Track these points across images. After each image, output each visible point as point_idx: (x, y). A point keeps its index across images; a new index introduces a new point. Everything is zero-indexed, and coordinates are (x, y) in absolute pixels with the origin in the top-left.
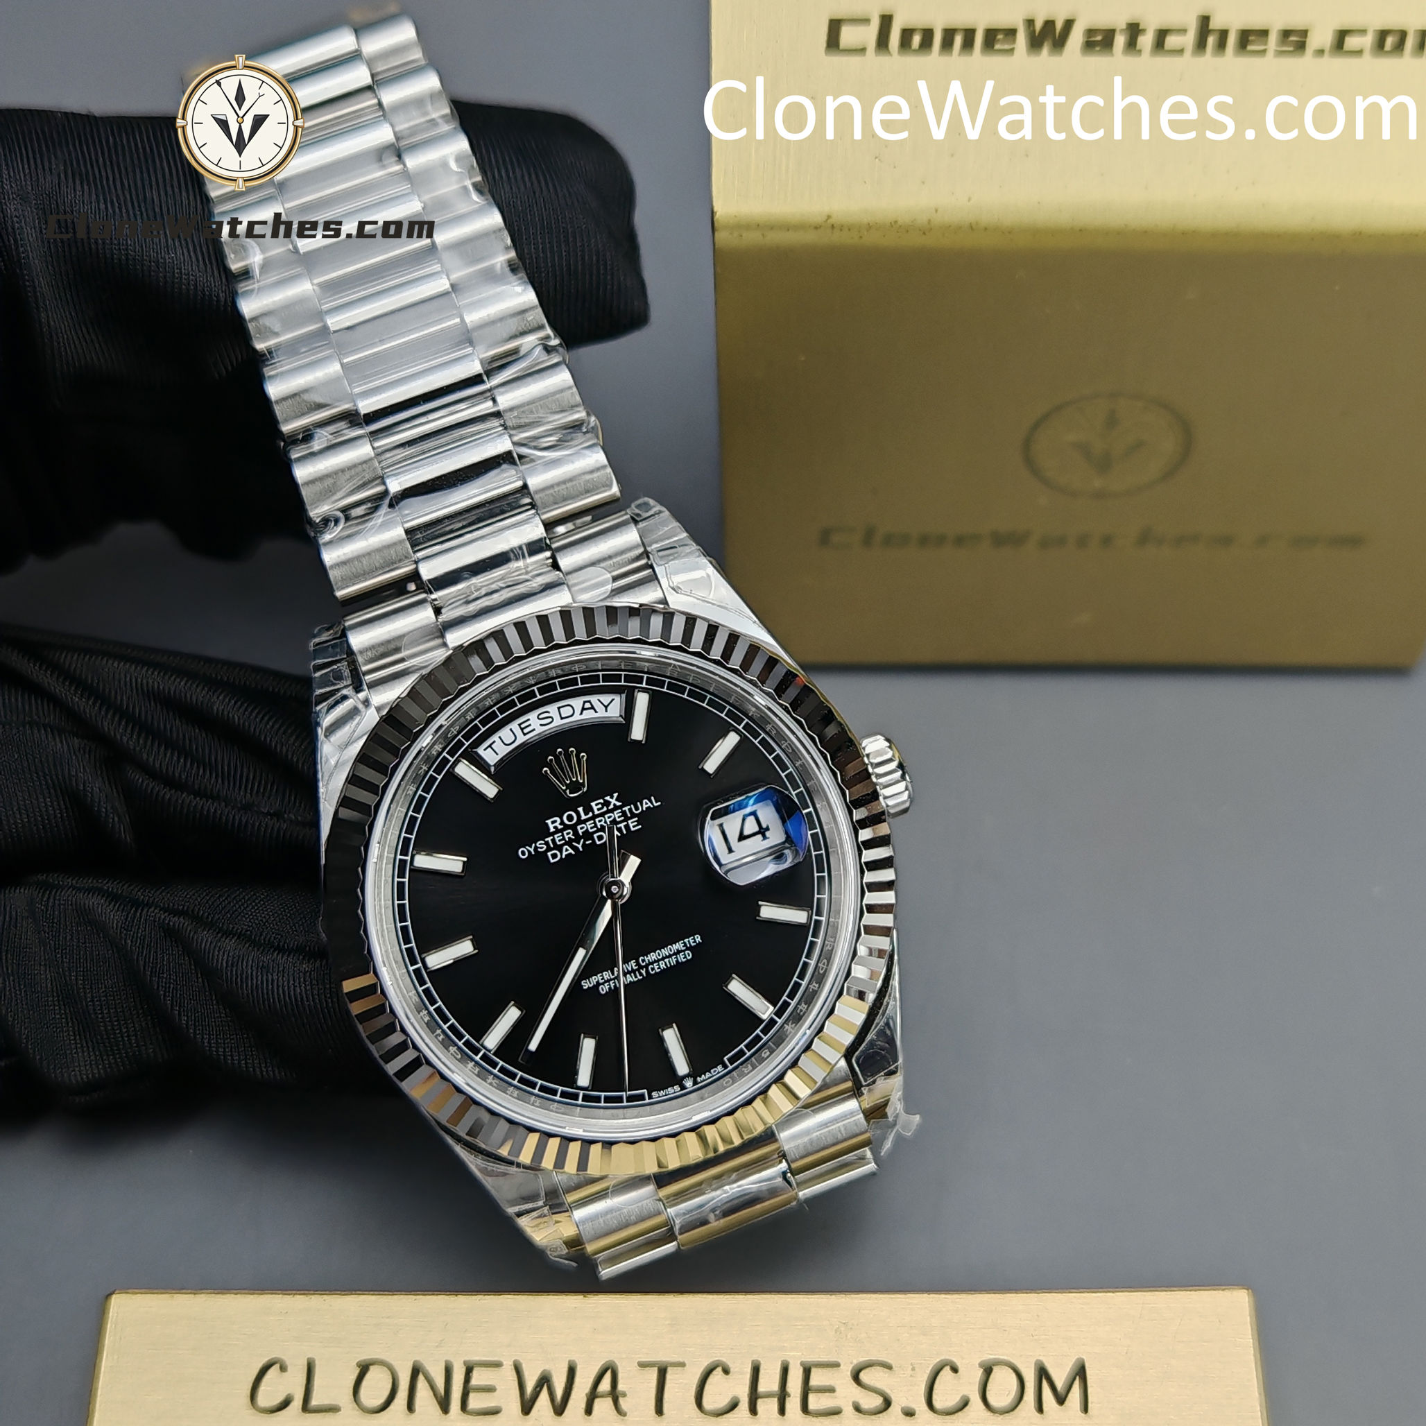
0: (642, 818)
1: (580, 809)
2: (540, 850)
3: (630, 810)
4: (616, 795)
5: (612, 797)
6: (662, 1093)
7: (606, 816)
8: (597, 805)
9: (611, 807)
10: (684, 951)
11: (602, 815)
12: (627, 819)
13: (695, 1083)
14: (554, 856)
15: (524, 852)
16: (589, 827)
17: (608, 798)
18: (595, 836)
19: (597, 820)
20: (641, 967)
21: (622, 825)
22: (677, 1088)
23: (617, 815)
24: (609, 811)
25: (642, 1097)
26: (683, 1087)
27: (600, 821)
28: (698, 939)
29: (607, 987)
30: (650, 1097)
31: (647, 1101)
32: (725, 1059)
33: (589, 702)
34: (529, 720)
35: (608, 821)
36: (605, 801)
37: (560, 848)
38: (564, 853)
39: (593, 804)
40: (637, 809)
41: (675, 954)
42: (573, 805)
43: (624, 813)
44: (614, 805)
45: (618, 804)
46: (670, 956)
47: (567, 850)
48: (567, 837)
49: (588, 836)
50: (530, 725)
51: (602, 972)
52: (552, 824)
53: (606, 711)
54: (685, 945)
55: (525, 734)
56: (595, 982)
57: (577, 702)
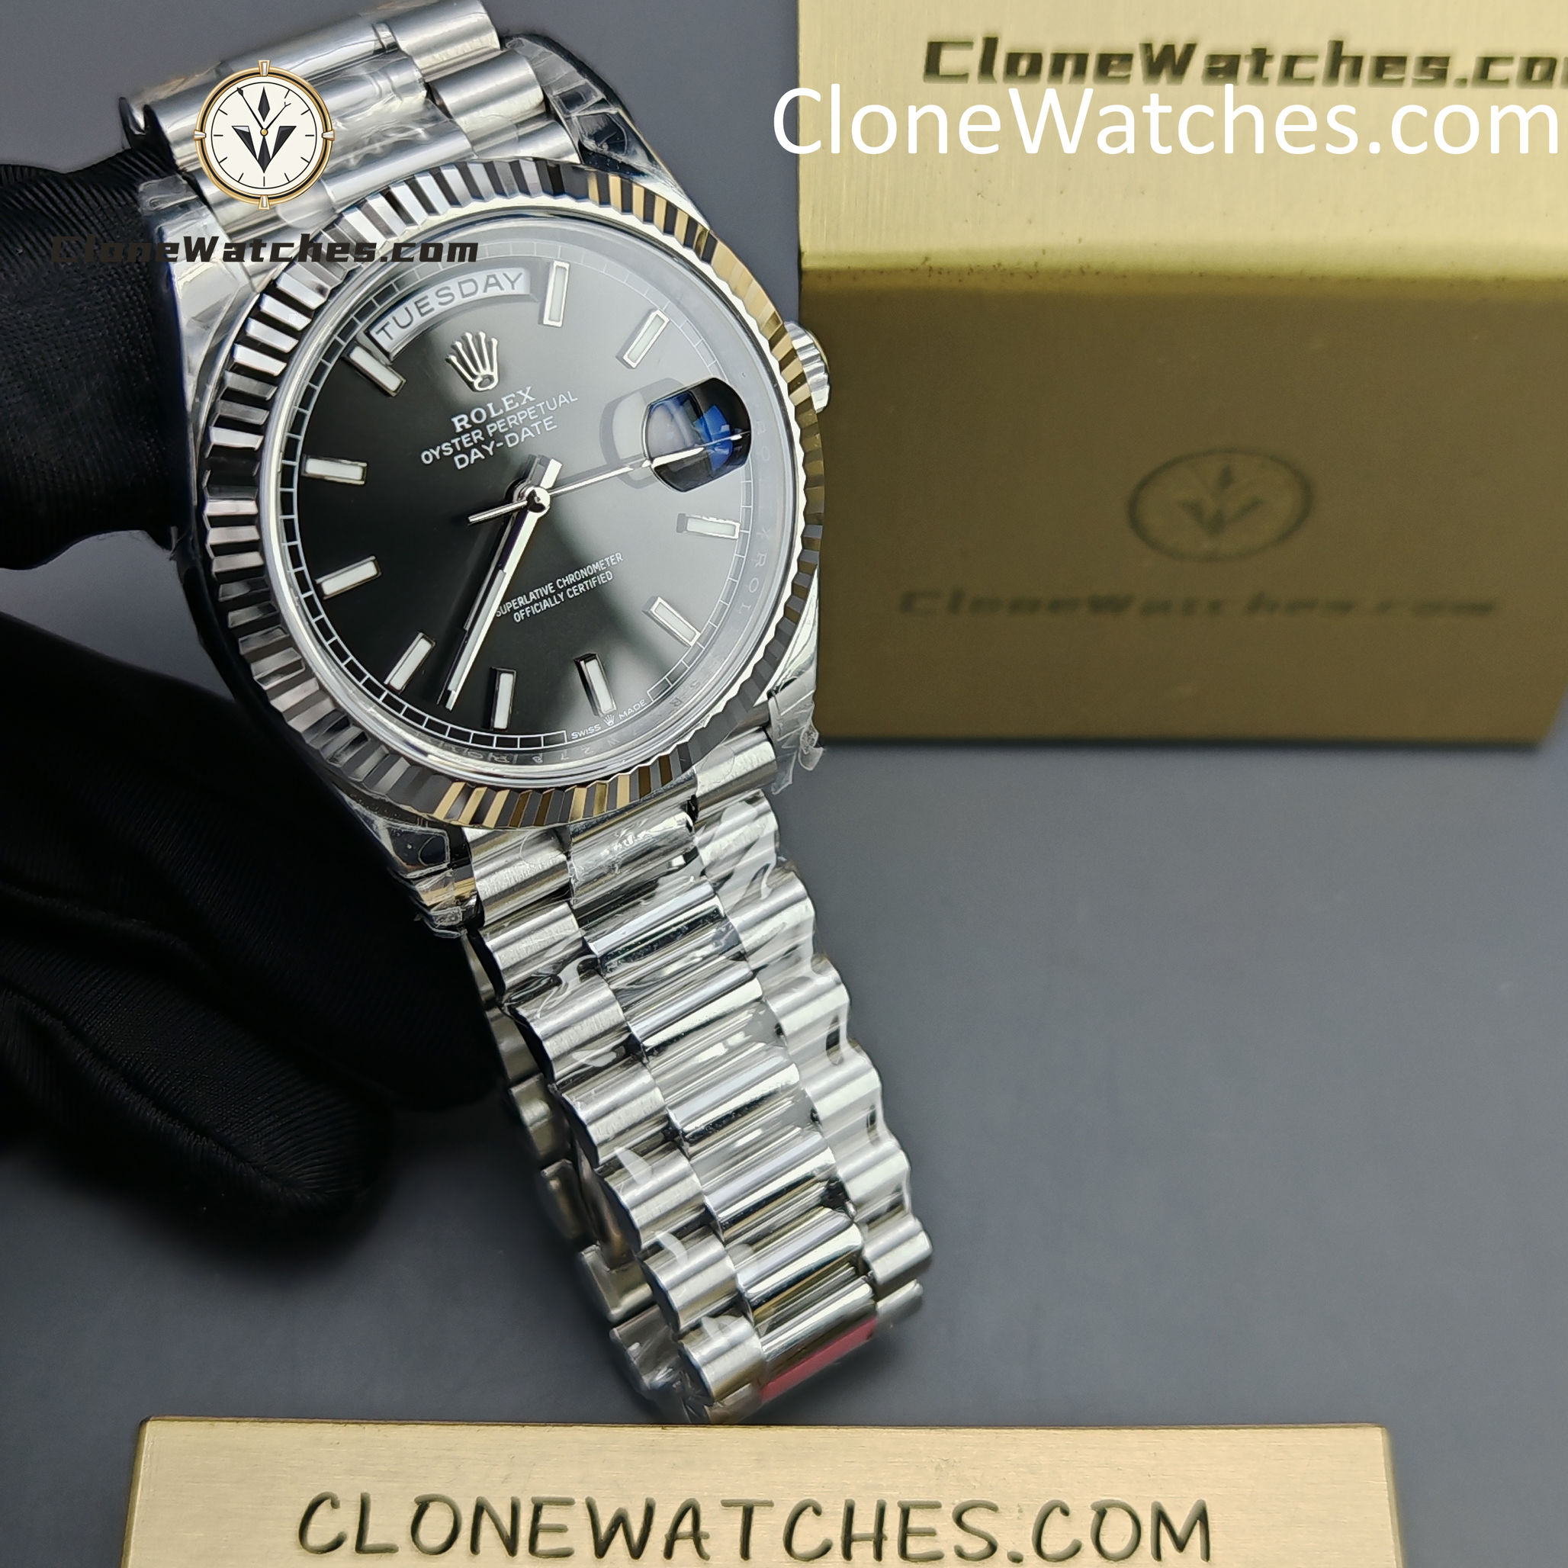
0: (558, 416)
1: (489, 405)
2: (446, 454)
3: (545, 406)
4: (528, 388)
5: (524, 392)
6: (582, 733)
7: (519, 414)
9: (524, 402)
10: (604, 571)
11: (513, 411)
12: (541, 418)
13: (616, 721)
14: (462, 461)
15: (428, 456)
16: (500, 426)
17: (519, 392)
18: (507, 437)
19: (509, 418)
20: (558, 591)
21: (535, 424)
23: (530, 411)
24: (520, 408)
25: (560, 740)
28: (620, 558)
29: (522, 614)
30: (569, 739)
31: (567, 745)
32: (647, 692)
33: (494, 276)
35: (520, 419)
36: (516, 395)
37: (467, 451)
38: (473, 458)
39: (504, 399)
40: (552, 405)
41: (594, 575)
42: (480, 400)
43: (538, 410)
44: (528, 400)
46: (590, 577)
47: (475, 454)
48: (475, 439)
49: (499, 437)
52: (460, 422)
53: (513, 287)
54: (605, 565)
55: (422, 315)
57: (481, 277)
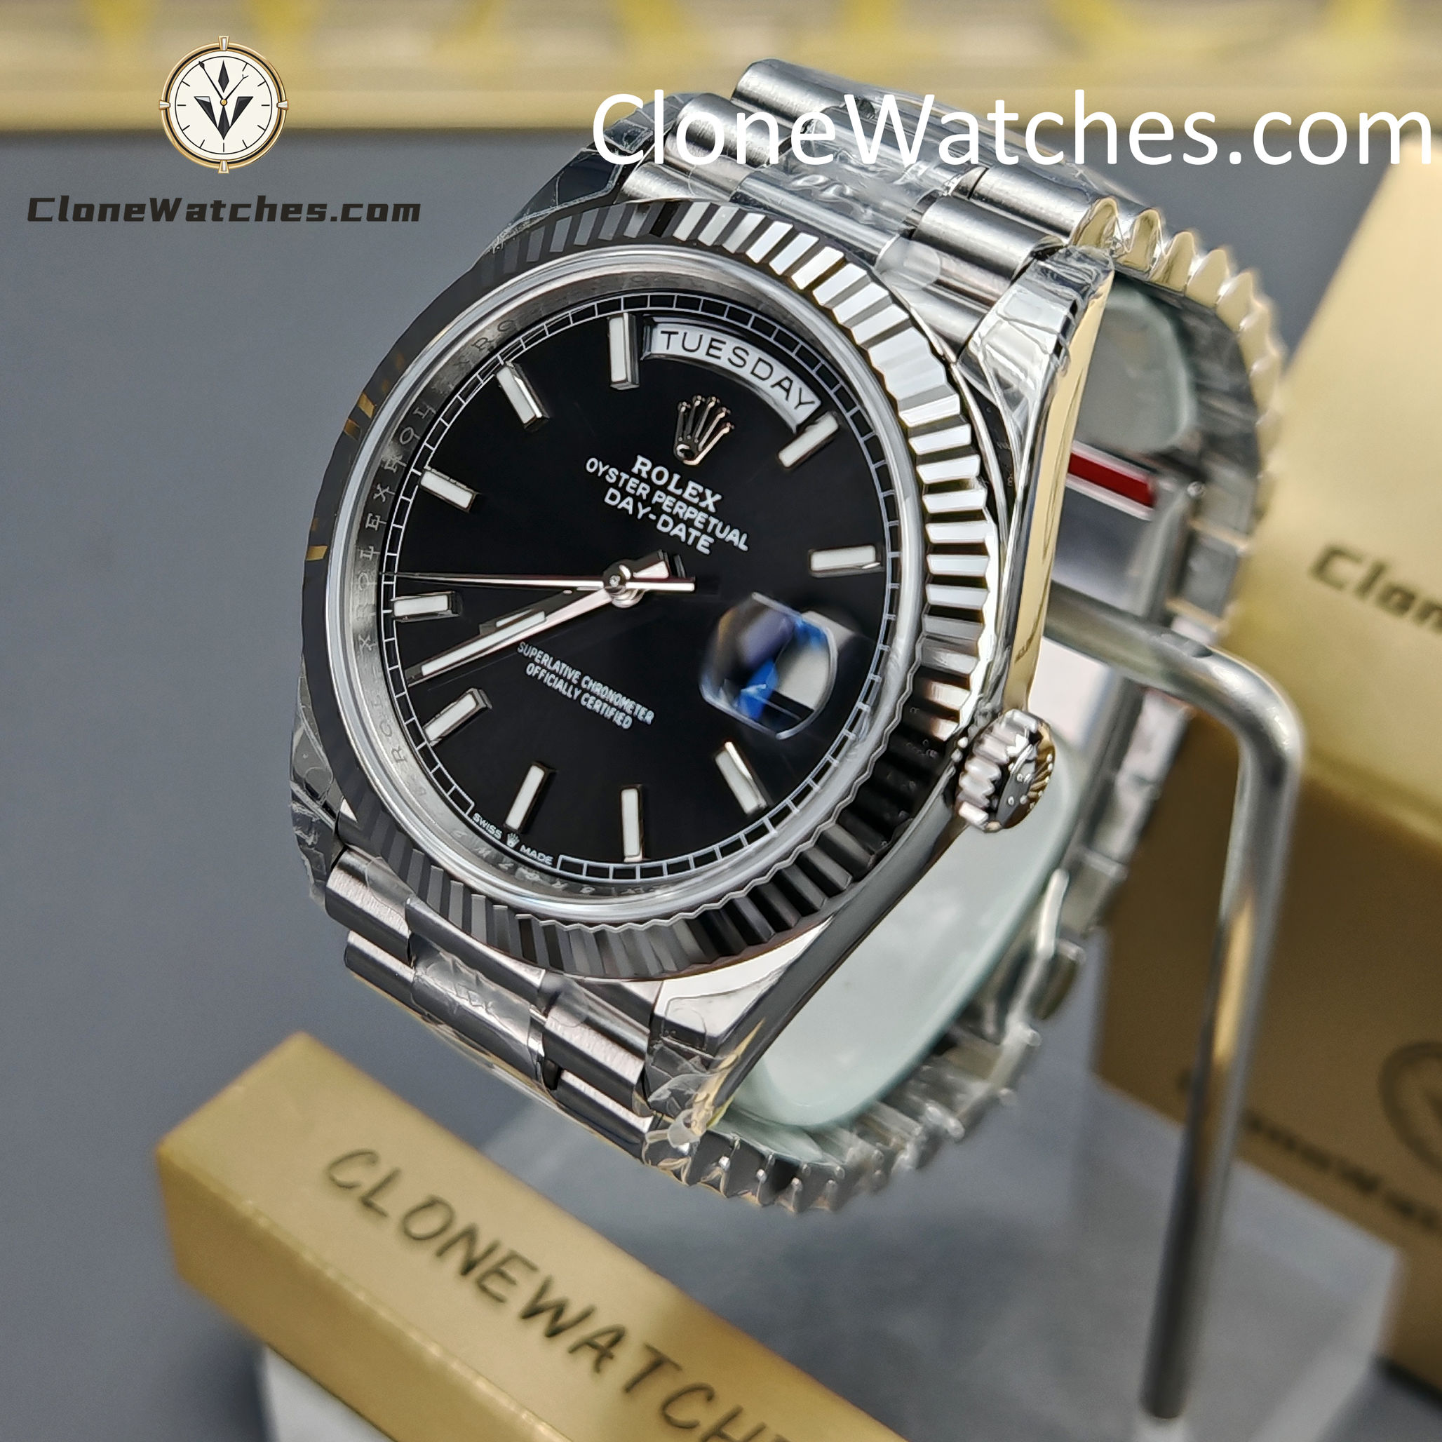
0: (719, 546)
1: (676, 477)
2: (607, 477)
3: (715, 526)
4: (718, 497)
5: (713, 496)
6: (483, 823)
7: (691, 509)
8: (693, 488)
9: (703, 504)
10: (627, 714)
11: (689, 504)
12: (704, 531)
13: (517, 848)
14: (613, 497)
15: (594, 465)
16: (667, 503)
17: (708, 492)
18: (664, 517)
19: (680, 503)
20: (578, 686)
21: (694, 533)
22: (499, 834)
23: (700, 517)
24: (696, 506)
25: (464, 806)
26: (504, 840)
27: (681, 508)
28: (650, 717)
29: (536, 672)
30: (471, 815)
31: (466, 815)
32: (562, 857)
33: (791, 382)
34: (724, 343)
35: (688, 515)
36: (704, 493)
37: (625, 495)
38: (623, 505)
39: (691, 484)
40: (722, 531)
41: (617, 708)
42: (675, 465)
43: (707, 523)
44: (707, 506)
45: (712, 509)
46: (612, 705)
47: (628, 503)
48: (640, 491)
49: (658, 510)
50: (720, 349)
51: (545, 653)
52: (642, 465)
53: (797, 407)
54: (633, 711)
55: (708, 354)
56: (532, 654)
57: (781, 371)
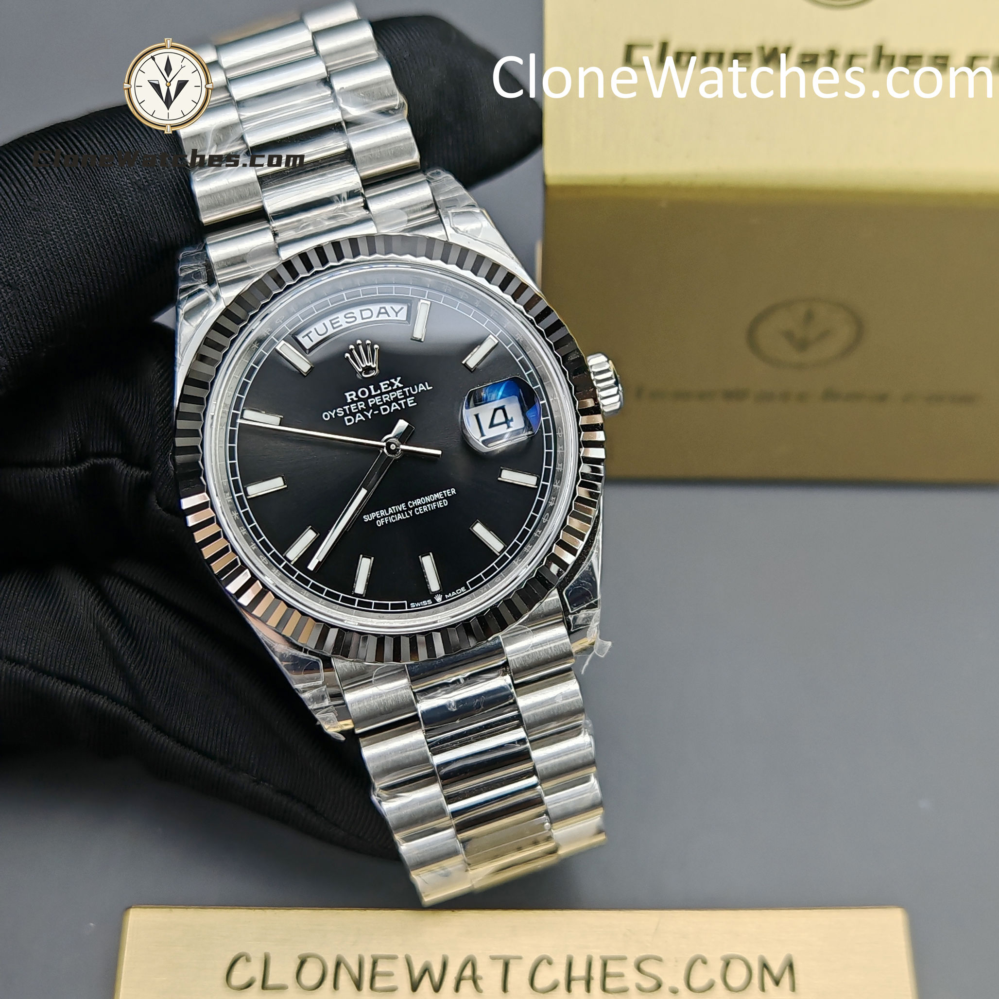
0: (418, 397)
2: (338, 415)
3: (409, 391)
5: (396, 380)
7: (391, 394)
8: (384, 385)
9: (395, 387)
10: (442, 499)
12: (406, 397)
13: (444, 599)
14: (349, 420)
15: (327, 416)
16: (377, 401)
20: (409, 509)
22: (430, 601)
26: (434, 601)
27: (386, 397)
29: (382, 522)
30: (409, 607)
33: (384, 308)
34: (338, 318)
37: (354, 415)
38: (357, 419)
39: (381, 384)
40: (414, 390)
41: (435, 501)
44: (397, 386)
45: (400, 385)
46: (432, 502)
48: (360, 407)
50: (338, 322)
51: (379, 510)
53: (397, 316)
55: (334, 328)
56: (374, 517)
57: (375, 308)
